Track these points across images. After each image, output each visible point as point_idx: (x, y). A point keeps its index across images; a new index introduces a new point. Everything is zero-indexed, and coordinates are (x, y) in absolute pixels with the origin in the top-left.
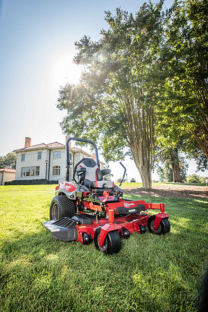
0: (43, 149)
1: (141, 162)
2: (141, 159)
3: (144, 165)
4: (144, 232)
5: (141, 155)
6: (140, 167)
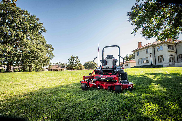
0: (148, 47)
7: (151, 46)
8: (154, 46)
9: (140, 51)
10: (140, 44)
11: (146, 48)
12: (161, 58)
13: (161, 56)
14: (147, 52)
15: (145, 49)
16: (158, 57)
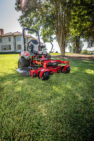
0: (11, 36)
1: (61, 43)
2: (61, 41)
3: (62, 44)
4: (59, 72)
5: (61, 39)
6: (60, 45)
7: (13, 35)
8: (15, 36)
9: (3, 38)
10: (2, 30)
11: (9, 36)
12: (20, 47)
13: (19, 45)
14: (10, 40)
15: (7, 37)
16: (18, 46)
